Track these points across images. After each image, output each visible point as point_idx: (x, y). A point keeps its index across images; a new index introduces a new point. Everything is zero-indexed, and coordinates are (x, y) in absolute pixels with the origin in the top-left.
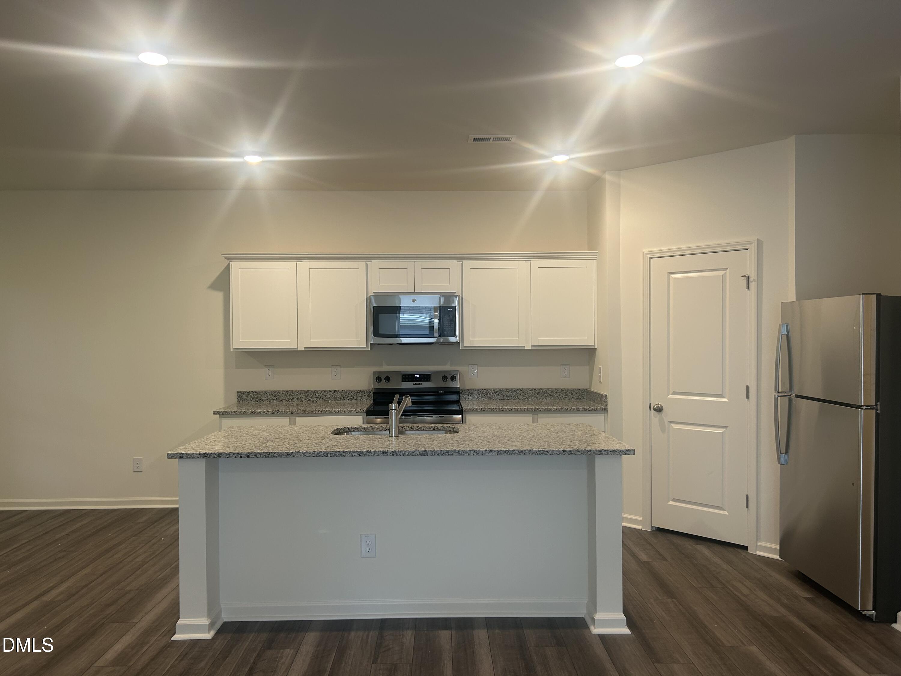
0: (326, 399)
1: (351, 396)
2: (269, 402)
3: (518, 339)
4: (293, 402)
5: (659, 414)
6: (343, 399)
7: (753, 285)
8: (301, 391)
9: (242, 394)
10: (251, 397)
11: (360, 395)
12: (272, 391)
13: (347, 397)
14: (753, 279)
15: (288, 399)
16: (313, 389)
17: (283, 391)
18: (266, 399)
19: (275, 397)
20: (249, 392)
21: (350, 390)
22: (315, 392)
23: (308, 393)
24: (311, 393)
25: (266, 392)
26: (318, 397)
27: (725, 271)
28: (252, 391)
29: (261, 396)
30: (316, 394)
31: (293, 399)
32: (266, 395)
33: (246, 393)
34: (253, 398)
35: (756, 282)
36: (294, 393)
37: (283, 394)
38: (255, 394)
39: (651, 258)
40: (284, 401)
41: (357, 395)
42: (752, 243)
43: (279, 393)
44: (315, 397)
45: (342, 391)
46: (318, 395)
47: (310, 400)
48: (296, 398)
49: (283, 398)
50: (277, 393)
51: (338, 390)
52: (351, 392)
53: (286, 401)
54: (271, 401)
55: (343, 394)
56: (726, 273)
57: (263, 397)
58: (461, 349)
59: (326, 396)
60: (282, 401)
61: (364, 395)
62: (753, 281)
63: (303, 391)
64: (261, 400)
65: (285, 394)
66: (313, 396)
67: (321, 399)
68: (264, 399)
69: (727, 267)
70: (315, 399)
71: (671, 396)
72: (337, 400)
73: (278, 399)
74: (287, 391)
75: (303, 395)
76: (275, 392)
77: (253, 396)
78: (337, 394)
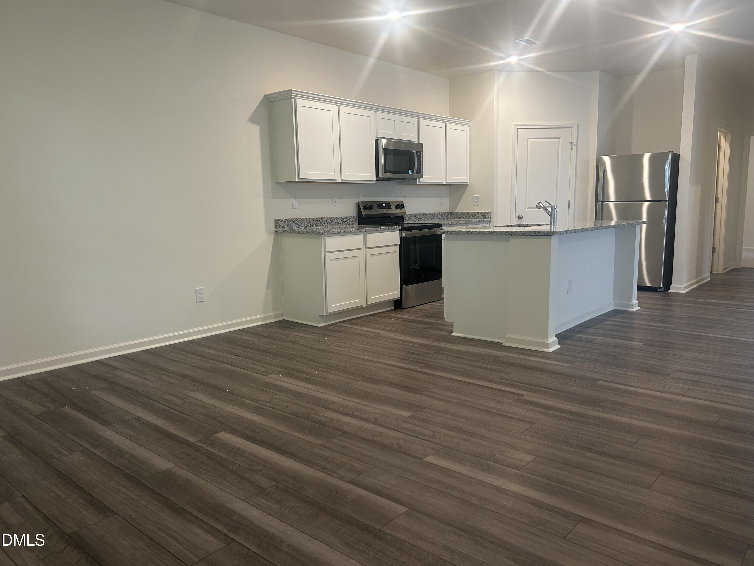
0: (333, 225)
1: (347, 221)
2: (299, 228)
3: (441, 177)
4: (314, 228)
5: (520, 220)
6: (342, 224)
7: (574, 148)
8: (318, 218)
9: (280, 221)
10: (287, 224)
11: (351, 221)
12: (300, 219)
13: (344, 222)
14: (575, 144)
15: (310, 226)
16: (325, 217)
17: (307, 218)
18: (296, 225)
19: (302, 223)
20: (285, 220)
21: (346, 217)
22: (326, 218)
23: (322, 220)
24: (323, 219)
25: (296, 220)
26: (328, 223)
27: (559, 139)
28: (287, 219)
29: (293, 223)
30: (327, 221)
31: (313, 225)
32: (296, 222)
33: (283, 220)
34: (288, 225)
35: (576, 146)
36: (313, 220)
37: (307, 221)
38: (289, 222)
39: (518, 129)
40: (308, 227)
41: (350, 220)
42: (574, 125)
43: (304, 220)
44: (326, 223)
45: (342, 217)
46: (328, 221)
47: (323, 226)
48: (315, 224)
49: (307, 224)
50: (303, 220)
51: (339, 217)
52: (346, 218)
53: (309, 227)
54: (300, 228)
55: (342, 220)
56: (559, 140)
57: (294, 224)
58: (418, 184)
59: (332, 222)
60: (306, 227)
61: (354, 220)
62: (574, 145)
63: (319, 218)
64: (293, 226)
65: (308, 221)
66: (325, 222)
67: (330, 225)
68: (295, 225)
69: (560, 137)
70: (326, 225)
71: (527, 210)
72: (339, 225)
73: (304, 225)
74: (309, 218)
75: (319, 221)
76: (302, 219)
77: (287, 223)
78: (338, 220)
